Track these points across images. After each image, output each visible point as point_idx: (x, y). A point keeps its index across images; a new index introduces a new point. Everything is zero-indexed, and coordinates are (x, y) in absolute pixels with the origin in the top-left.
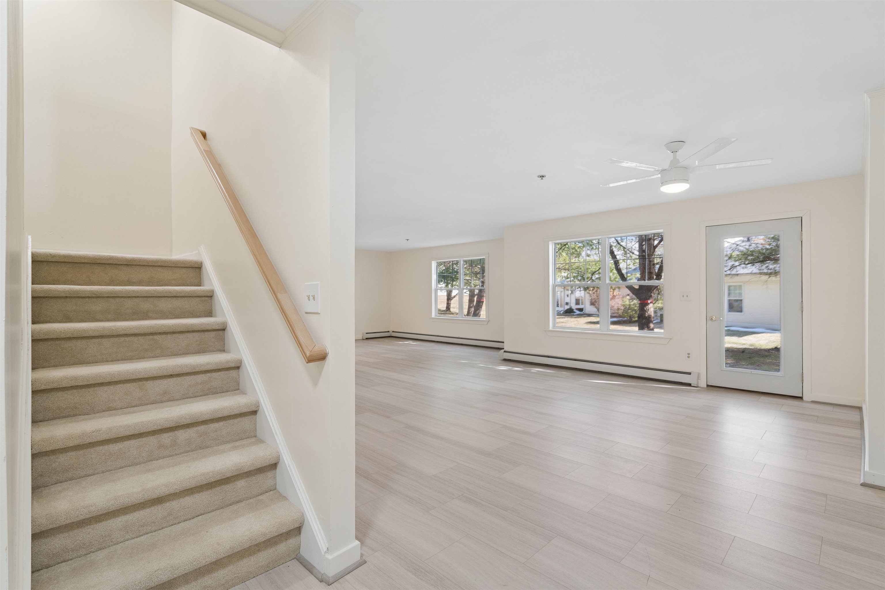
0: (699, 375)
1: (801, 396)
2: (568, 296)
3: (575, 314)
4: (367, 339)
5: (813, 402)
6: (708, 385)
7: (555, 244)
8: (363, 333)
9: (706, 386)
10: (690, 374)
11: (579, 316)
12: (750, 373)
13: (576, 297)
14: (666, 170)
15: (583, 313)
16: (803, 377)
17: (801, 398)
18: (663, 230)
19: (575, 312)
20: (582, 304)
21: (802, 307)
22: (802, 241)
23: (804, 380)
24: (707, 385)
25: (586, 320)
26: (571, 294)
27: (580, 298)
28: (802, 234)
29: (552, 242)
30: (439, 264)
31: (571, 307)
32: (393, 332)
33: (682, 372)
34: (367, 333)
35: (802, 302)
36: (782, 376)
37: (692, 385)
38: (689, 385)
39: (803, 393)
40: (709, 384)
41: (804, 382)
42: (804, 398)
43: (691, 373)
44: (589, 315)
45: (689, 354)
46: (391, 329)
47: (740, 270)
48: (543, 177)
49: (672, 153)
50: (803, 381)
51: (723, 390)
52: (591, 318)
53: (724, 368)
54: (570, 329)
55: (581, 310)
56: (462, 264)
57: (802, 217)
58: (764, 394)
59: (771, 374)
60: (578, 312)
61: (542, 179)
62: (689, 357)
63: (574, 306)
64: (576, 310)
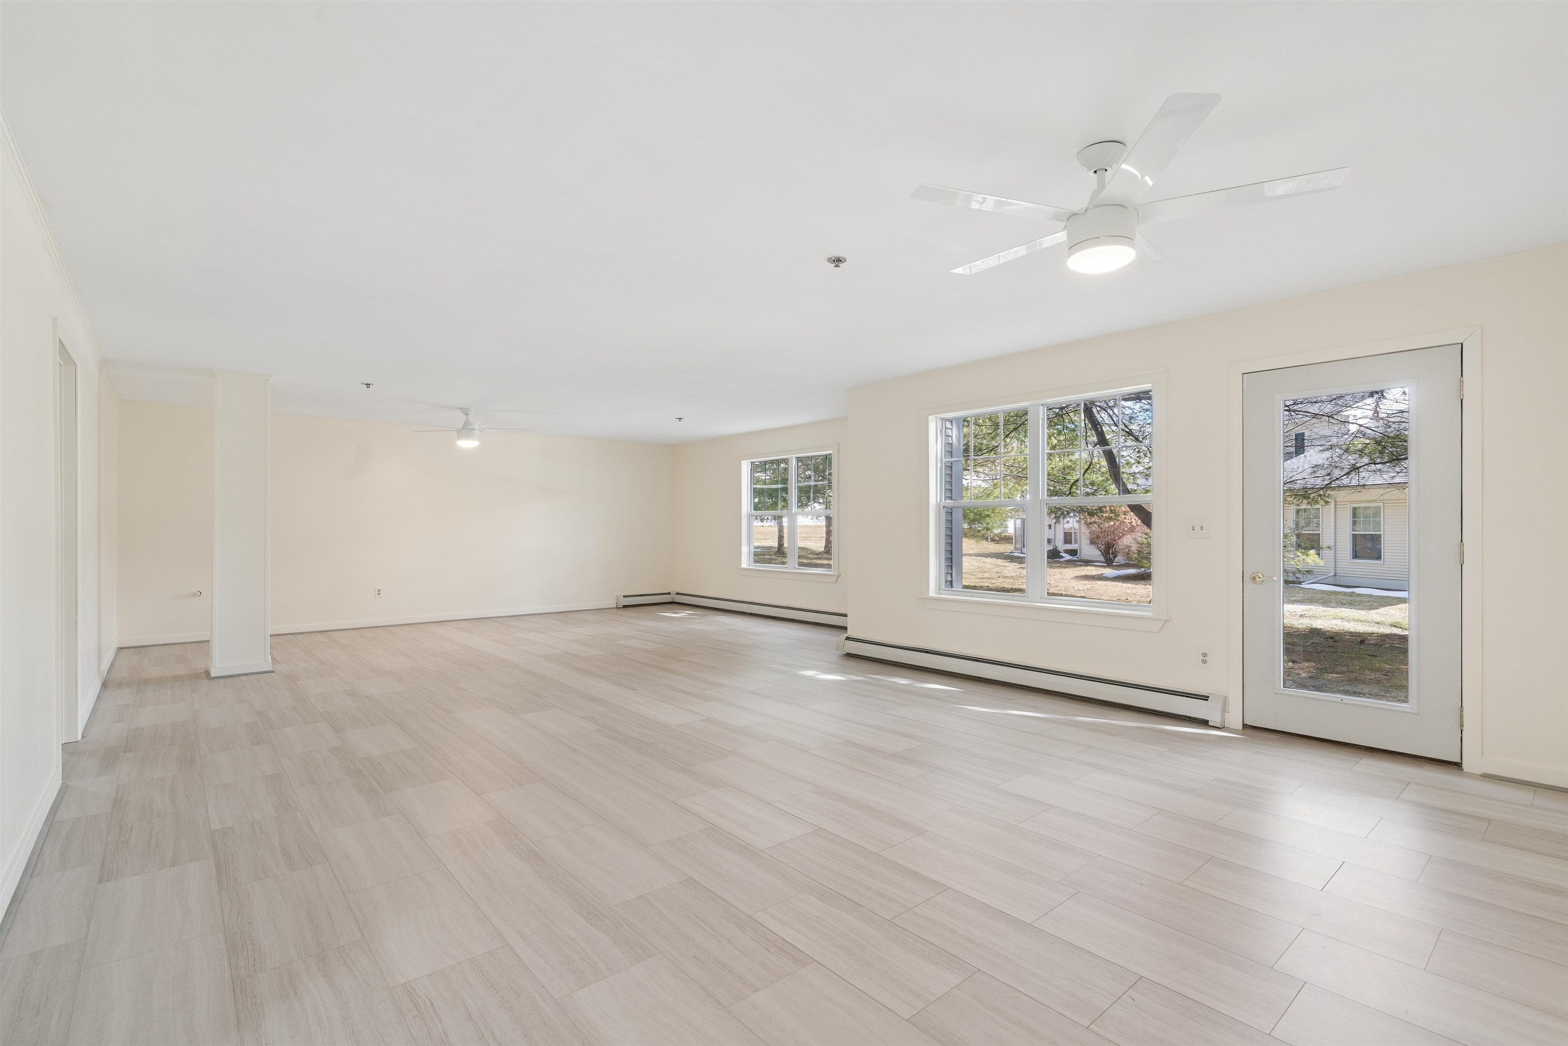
0: (1225, 702)
1: (1457, 760)
2: (1050, 526)
3: (1062, 560)
4: (625, 606)
5: (1486, 777)
6: (1246, 725)
7: (944, 420)
8: (617, 596)
9: (1241, 727)
10: (1205, 698)
11: (1070, 563)
12: (1337, 702)
13: (1064, 529)
14: (1075, 214)
16: (1462, 717)
17: (1458, 765)
18: (1151, 385)
19: (1062, 557)
20: (1076, 542)
21: (1462, 554)
22: (1462, 400)
23: (1465, 724)
24: (1244, 724)
25: (1078, 572)
26: (1055, 523)
27: (1073, 531)
28: (1461, 382)
29: (936, 417)
30: (755, 468)
31: (1056, 548)
32: (677, 594)
33: (1191, 694)
34: (624, 596)
35: (1462, 541)
36: (1412, 711)
37: (1210, 724)
38: (1204, 723)
39: (1461, 754)
40: (1247, 722)
41: (1465, 729)
42: (1465, 767)
43: (1208, 697)
44: (1087, 563)
45: (1205, 655)
46: (673, 589)
47: (1369, 477)
48: (841, 261)
49: (1095, 175)
50: (1462, 725)
51: (1279, 737)
52: (1089, 568)
53: (1282, 688)
54: (969, 596)
55: (1073, 552)
56: (794, 466)
57: (1462, 344)
58: (1371, 752)
59: (1388, 707)
60: (1067, 557)
61: (837, 266)
62: (1204, 662)
63: (1061, 546)
64: (1065, 552)
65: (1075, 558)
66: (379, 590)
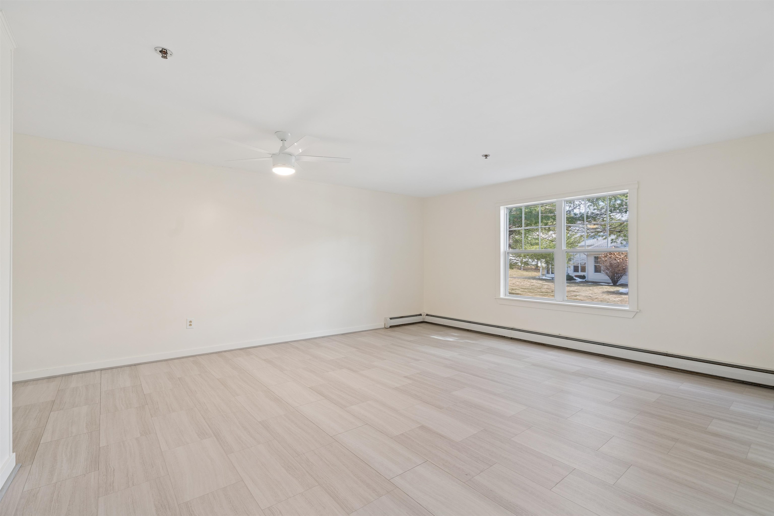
4: (391, 327)
11: (581, 283)
15: (586, 280)
19: (575, 280)
34: (391, 319)
55: (583, 277)
60: (579, 280)
63: (573, 274)
64: (575, 277)
65: (584, 280)
66: (191, 322)
